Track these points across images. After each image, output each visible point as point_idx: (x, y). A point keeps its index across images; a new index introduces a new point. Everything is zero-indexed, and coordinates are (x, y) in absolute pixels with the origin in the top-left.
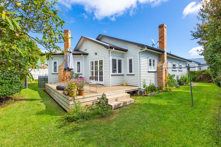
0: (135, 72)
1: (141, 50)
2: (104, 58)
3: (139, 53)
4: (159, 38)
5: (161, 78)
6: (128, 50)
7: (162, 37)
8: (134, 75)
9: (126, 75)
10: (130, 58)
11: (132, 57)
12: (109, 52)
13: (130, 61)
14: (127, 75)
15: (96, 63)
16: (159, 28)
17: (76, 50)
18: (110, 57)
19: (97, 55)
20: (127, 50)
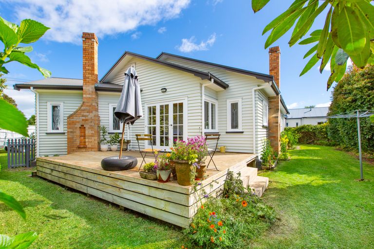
0: (244, 127)
1: (259, 86)
2: (186, 98)
3: (255, 91)
4: (270, 71)
5: (275, 137)
6: (230, 85)
7: (276, 68)
8: (242, 132)
9: (225, 133)
10: (234, 101)
11: (238, 100)
12: (201, 87)
13: (234, 107)
14: (227, 132)
15: (164, 109)
16: (269, 52)
17: (105, 81)
18: (201, 96)
19: (166, 93)
20: (228, 86)
